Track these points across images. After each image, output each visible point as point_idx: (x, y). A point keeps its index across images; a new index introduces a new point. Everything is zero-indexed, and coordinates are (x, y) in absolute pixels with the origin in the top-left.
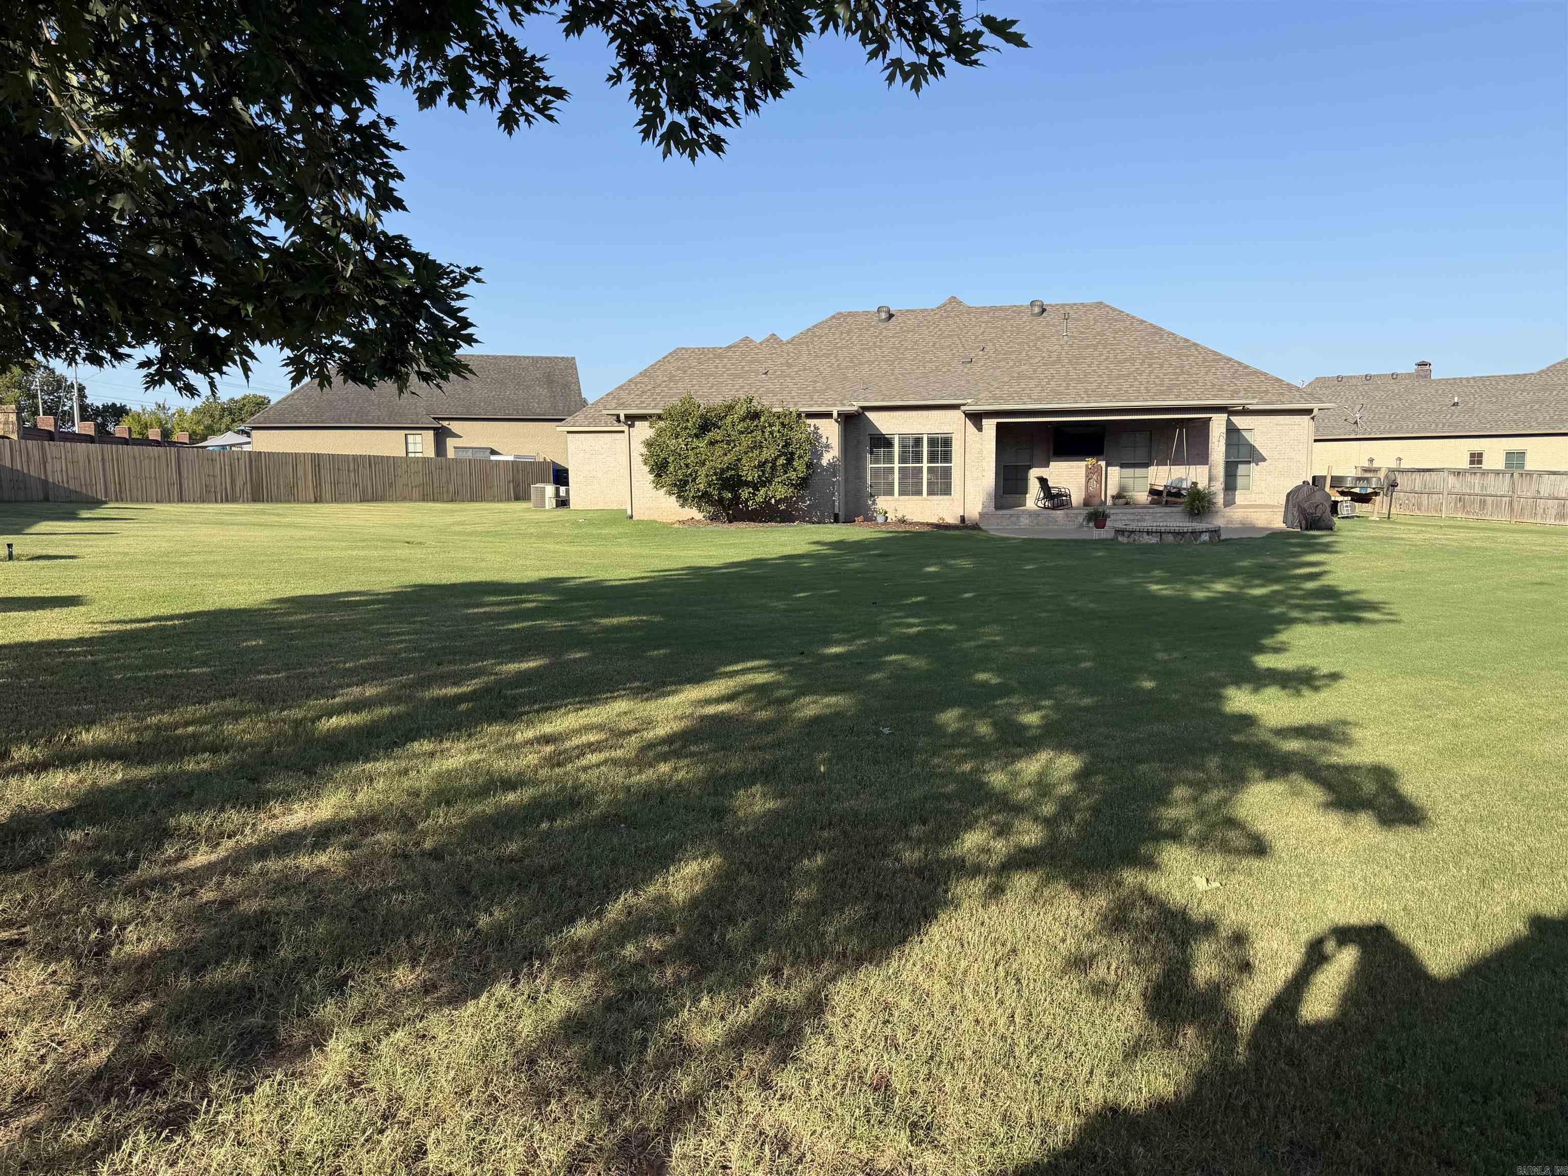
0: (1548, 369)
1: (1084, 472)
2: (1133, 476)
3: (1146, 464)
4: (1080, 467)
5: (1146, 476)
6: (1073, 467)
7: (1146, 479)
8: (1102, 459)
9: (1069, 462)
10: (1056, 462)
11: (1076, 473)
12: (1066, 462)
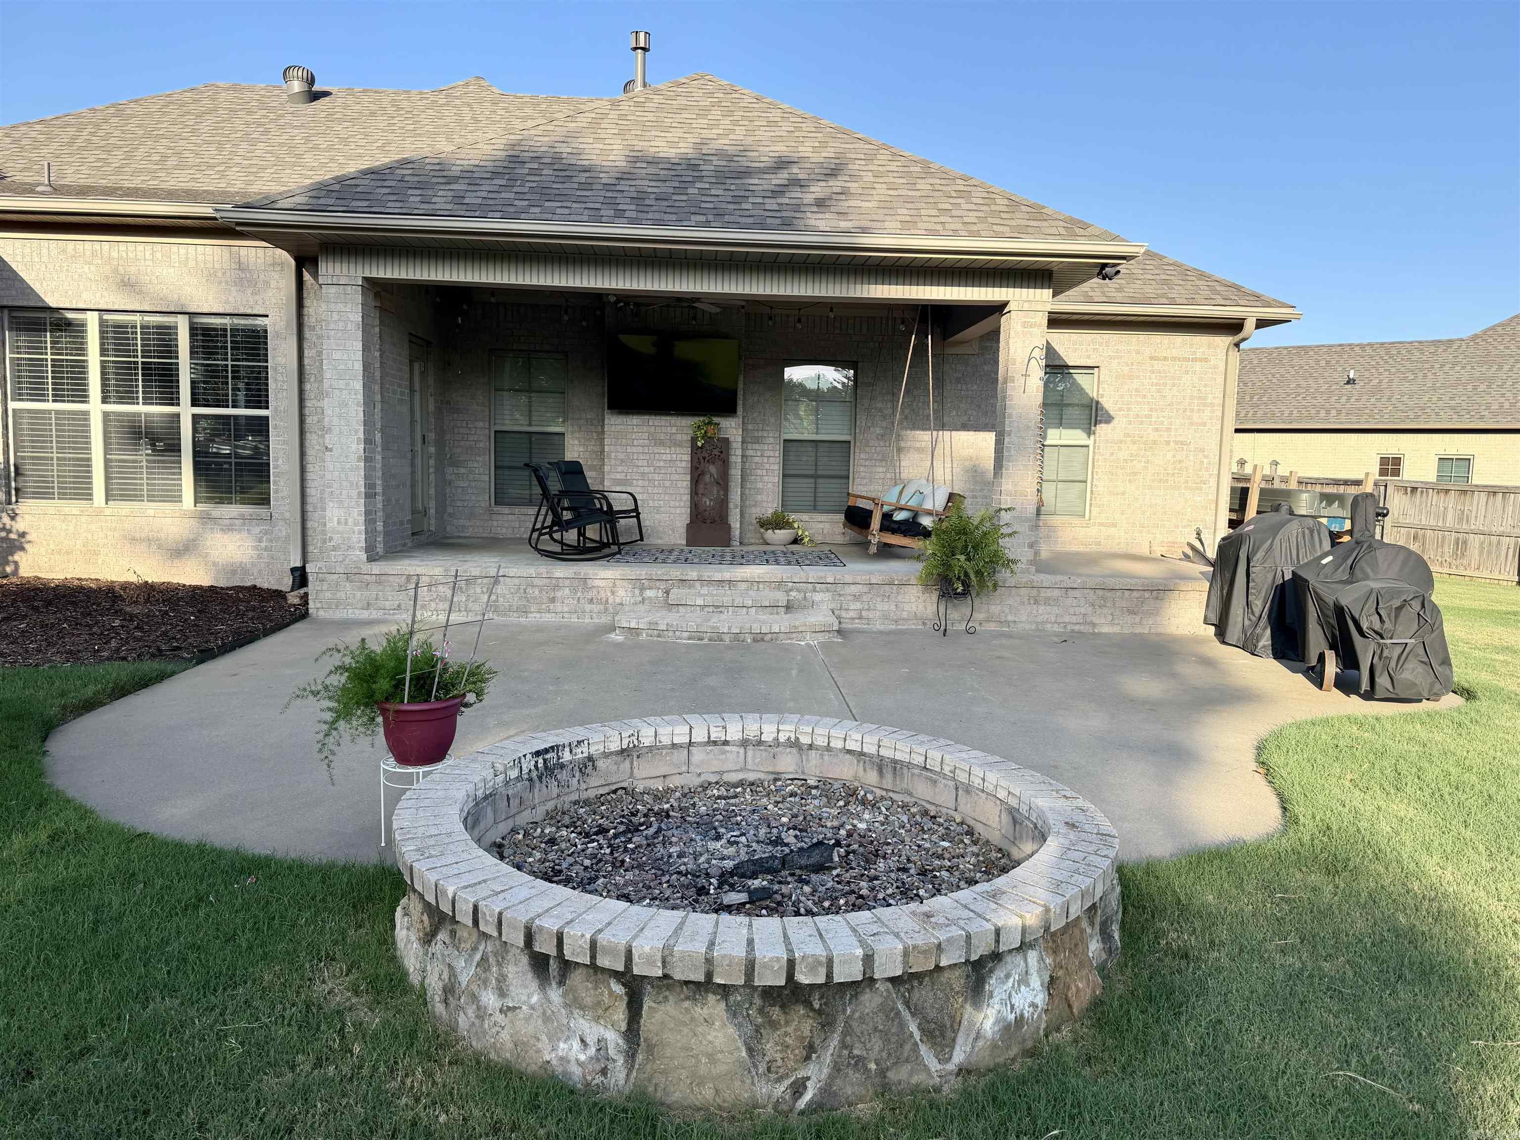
0: (1485, 332)
1: (687, 458)
2: (812, 472)
3: (845, 445)
4: (679, 444)
5: (844, 473)
6: (661, 443)
7: (843, 481)
8: (733, 425)
9: (652, 429)
10: (619, 428)
11: (669, 457)
12: (645, 429)
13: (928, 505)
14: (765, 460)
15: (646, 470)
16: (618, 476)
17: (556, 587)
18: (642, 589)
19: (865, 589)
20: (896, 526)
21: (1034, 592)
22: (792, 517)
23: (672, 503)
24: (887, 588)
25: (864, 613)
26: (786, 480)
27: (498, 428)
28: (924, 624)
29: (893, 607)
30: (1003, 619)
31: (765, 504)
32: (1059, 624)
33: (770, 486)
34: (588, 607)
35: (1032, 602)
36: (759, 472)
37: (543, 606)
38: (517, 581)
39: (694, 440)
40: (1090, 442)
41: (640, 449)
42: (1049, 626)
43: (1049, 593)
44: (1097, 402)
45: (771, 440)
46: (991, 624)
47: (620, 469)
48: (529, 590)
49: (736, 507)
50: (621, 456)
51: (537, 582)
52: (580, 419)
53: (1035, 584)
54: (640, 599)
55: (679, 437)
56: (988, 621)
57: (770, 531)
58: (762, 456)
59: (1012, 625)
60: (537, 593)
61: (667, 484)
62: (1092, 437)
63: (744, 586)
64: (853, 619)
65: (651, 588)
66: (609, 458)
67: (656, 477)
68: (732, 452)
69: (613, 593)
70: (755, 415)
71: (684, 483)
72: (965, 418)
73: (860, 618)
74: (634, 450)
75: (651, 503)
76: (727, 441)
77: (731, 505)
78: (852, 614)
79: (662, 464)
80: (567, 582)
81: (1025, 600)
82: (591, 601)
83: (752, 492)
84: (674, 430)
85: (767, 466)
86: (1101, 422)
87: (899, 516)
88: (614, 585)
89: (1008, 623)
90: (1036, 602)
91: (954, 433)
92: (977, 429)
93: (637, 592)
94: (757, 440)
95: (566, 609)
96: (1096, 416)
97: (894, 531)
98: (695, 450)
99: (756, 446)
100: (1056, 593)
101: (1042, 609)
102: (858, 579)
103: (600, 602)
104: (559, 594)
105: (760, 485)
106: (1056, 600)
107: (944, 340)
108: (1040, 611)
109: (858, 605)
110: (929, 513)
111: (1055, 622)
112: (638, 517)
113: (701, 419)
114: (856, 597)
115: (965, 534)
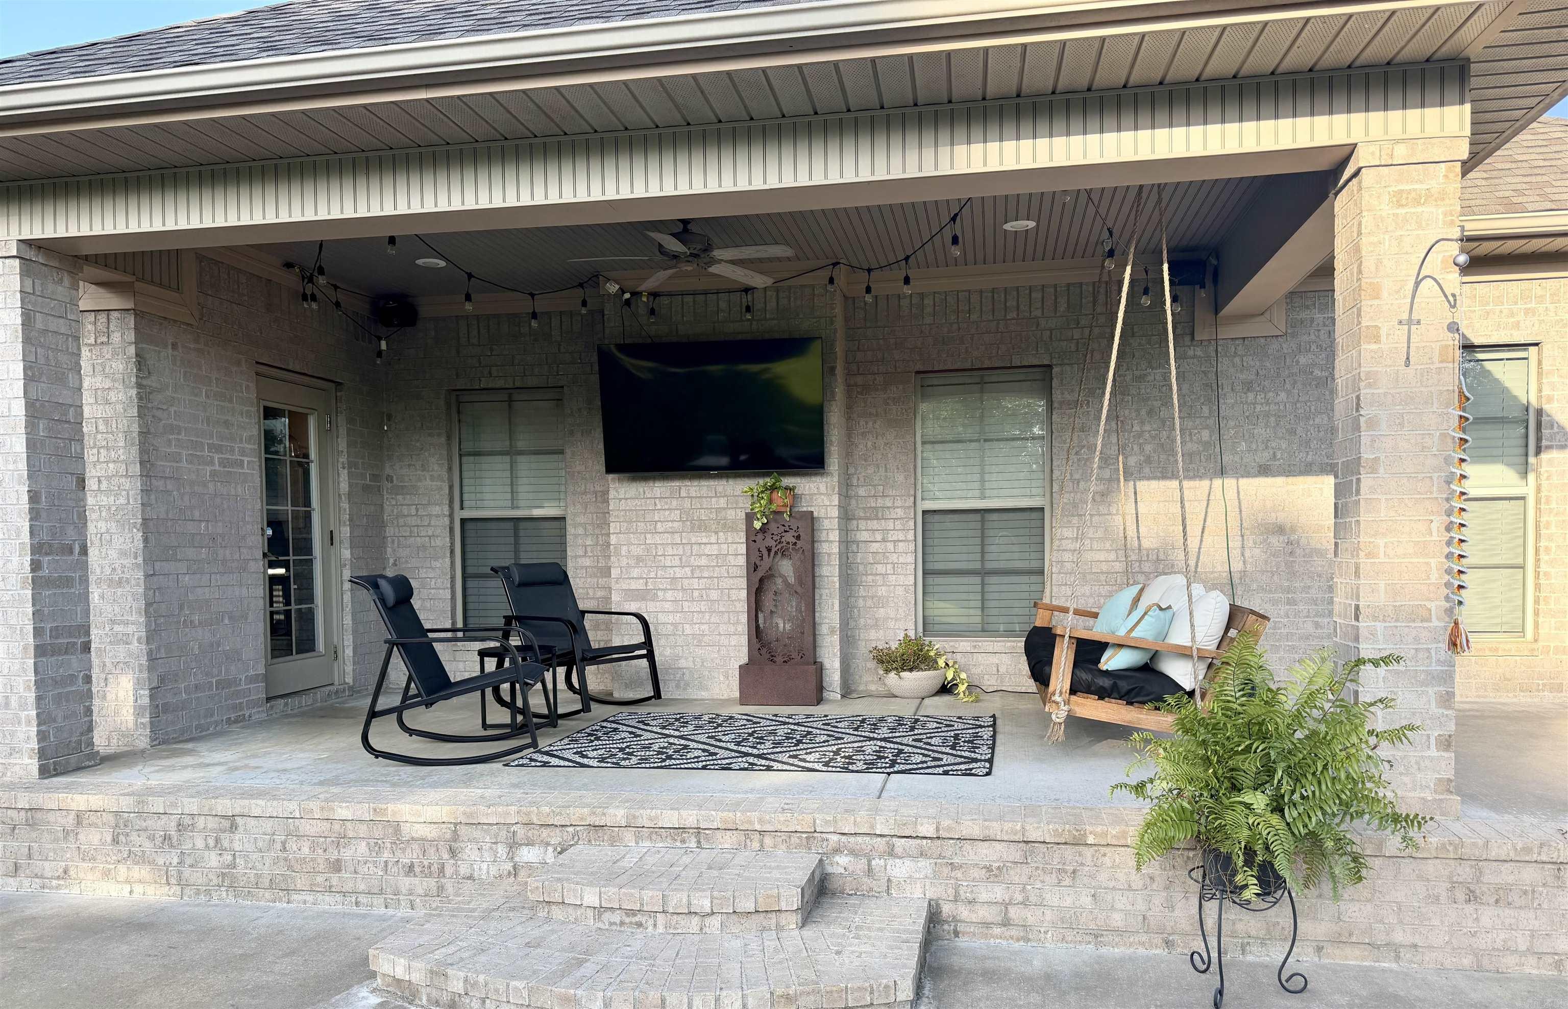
1: (743, 549)
2: (978, 565)
3: (1034, 515)
4: (727, 527)
5: (1035, 564)
6: (700, 526)
7: (1034, 578)
8: (823, 489)
9: (687, 504)
10: (631, 504)
11: (714, 550)
12: (674, 503)
13: (1180, 637)
14: (890, 546)
15: (679, 573)
16: (634, 585)
17: (342, 840)
18: (513, 845)
19: (1014, 853)
20: (1106, 683)
21: (1465, 872)
22: (939, 644)
23: (722, 628)
24: (1069, 851)
25: (1013, 912)
26: (931, 580)
27: (466, 514)
28: (1168, 944)
29: (1086, 901)
30: (1381, 939)
31: (891, 624)
32: (1540, 955)
33: (900, 591)
34: (405, 883)
35: (1460, 895)
36: (880, 569)
37: (320, 879)
38: (268, 825)
39: (750, 517)
40: (1528, 488)
41: (667, 538)
42: (1509, 962)
43: (1507, 875)
44: (1540, 412)
45: (900, 512)
46: (1348, 950)
47: (635, 572)
48: (292, 845)
49: (832, 632)
50: (637, 551)
51: (307, 827)
52: (585, 493)
53: (1466, 851)
54: (509, 866)
55: (731, 514)
56: (1338, 941)
57: (892, 674)
58: (884, 540)
59: (1406, 955)
60: (306, 850)
61: (714, 595)
62: (1531, 477)
63: (728, 841)
64: (987, 925)
65: (530, 843)
66: (618, 554)
67: (695, 583)
68: (823, 536)
69: (453, 852)
70: (870, 470)
71: (741, 594)
72: (1266, 455)
73: (1006, 923)
74: (658, 539)
75: (688, 630)
76: (810, 519)
77: (824, 629)
78: (984, 913)
79: (703, 561)
80: (363, 830)
81: (1442, 889)
82: (410, 870)
83: (869, 603)
84: (722, 502)
85: (894, 558)
86: (1549, 447)
87: (1113, 661)
88: (456, 837)
89: (1395, 950)
90: (1472, 897)
91: (1243, 482)
92: (1289, 471)
93: (502, 850)
94: (875, 514)
95: (362, 887)
96: (1539, 439)
97: (1102, 694)
98: (752, 537)
99: (874, 524)
100: (1529, 875)
101: (1488, 915)
102: (995, 829)
103: (427, 872)
104: (347, 854)
105: (882, 591)
106: (1529, 893)
107: (1217, 312)
108: (1486, 921)
109: (998, 892)
110: (1184, 653)
111: (1530, 951)
112: (650, 656)
113: (761, 481)
114: (993, 873)
115: (1264, 737)
